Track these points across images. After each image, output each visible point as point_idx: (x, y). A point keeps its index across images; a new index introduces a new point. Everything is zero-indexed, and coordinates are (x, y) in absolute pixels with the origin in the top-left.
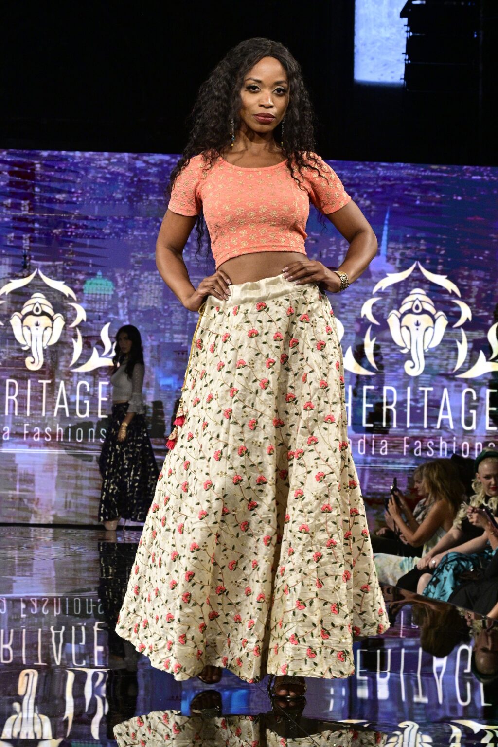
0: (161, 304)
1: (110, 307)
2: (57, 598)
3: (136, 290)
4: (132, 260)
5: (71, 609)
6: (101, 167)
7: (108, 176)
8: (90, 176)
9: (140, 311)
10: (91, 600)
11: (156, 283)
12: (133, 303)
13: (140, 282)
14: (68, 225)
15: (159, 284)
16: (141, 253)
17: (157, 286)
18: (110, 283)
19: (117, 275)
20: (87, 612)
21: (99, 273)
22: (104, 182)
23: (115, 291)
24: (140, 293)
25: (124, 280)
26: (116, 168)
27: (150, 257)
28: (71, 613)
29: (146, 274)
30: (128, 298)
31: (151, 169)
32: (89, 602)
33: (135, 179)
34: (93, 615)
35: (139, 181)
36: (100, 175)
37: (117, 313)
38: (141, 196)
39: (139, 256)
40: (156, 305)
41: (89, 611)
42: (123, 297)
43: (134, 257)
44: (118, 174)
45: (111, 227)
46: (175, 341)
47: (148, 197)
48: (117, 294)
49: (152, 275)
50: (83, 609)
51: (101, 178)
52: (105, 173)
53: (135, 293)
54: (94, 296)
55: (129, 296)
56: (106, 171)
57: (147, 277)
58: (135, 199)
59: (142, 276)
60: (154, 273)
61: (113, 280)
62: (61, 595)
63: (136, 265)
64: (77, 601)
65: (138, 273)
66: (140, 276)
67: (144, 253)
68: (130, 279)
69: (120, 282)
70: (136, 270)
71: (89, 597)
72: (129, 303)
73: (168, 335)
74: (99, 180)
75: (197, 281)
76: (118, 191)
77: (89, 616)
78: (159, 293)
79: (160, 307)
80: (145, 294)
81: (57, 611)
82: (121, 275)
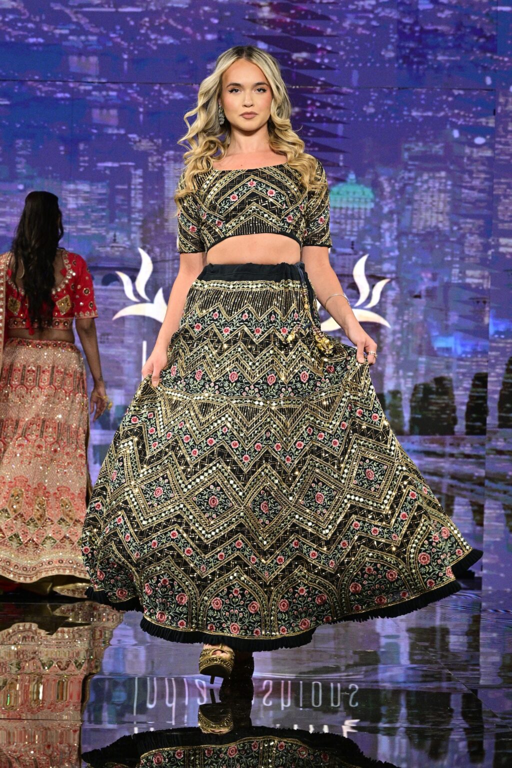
0: (447, 223)
1: (367, 227)
2: (286, 680)
3: (410, 202)
4: (406, 155)
5: (307, 699)
6: (365, 10)
7: (374, 23)
8: (346, 24)
9: (418, 235)
10: (339, 685)
11: (440, 191)
12: (405, 222)
13: (416, 188)
14: (309, 102)
15: (445, 191)
16: (421, 144)
17: (442, 195)
18: (368, 192)
19: (382, 179)
20: (332, 705)
21: (352, 176)
22: (368, 33)
23: (377, 204)
24: (416, 206)
25: (393, 186)
26: (388, 11)
27: (434, 150)
28: (307, 705)
29: (425, 176)
30: (398, 213)
31: (442, 11)
32: (336, 689)
33: (417, 29)
34: (341, 709)
35: (422, 31)
36: (362, 23)
37: (379, 237)
38: (424, 56)
39: (417, 149)
40: (440, 225)
41: (336, 703)
42: (391, 212)
43: (408, 150)
44: (390, 20)
45: (377, 105)
46: (468, 281)
47: (436, 56)
48: (381, 208)
49: (434, 178)
50: (326, 700)
51: (363, 27)
52: (369, 20)
53: (409, 207)
54: (343, 211)
55: (398, 211)
56: (371, 16)
57: (427, 182)
58: (416, 60)
59: (419, 179)
60: (437, 175)
61: (375, 185)
62: (292, 676)
63: (410, 163)
64: (317, 686)
65: (412, 175)
66: (415, 179)
67: (425, 143)
68: (401, 184)
69: (387, 189)
70: (410, 171)
71: (336, 682)
72: (399, 221)
73: (456, 271)
74: (360, 30)
75: (504, 186)
76: (390, 47)
77: (335, 711)
78: (445, 206)
79: (447, 229)
80: (423, 207)
81: (286, 703)
82: (389, 180)
